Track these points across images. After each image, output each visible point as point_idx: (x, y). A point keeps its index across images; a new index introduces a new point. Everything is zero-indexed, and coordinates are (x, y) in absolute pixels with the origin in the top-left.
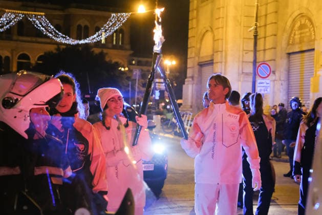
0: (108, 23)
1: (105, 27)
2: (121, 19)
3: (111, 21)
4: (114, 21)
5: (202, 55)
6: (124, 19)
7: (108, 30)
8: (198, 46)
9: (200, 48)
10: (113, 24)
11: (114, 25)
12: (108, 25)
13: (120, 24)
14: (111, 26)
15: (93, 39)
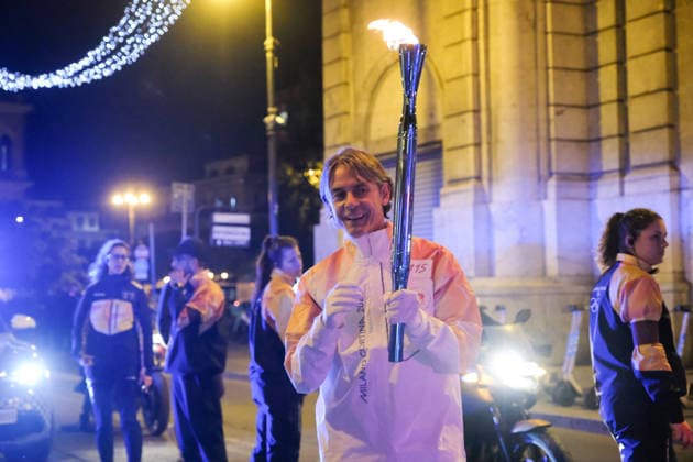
0: (123, 21)
1: (116, 34)
2: (163, 11)
3: (133, 16)
4: (143, 17)
5: (374, 135)
6: (173, 12)
7: (124, 44)
8: (363, 109)
9: (368, 117)
10: (139, 26)
11: (143, 29)
12: (124, 28)
13: (161, 27)
14: (135, 32)
15: (78, 74)
